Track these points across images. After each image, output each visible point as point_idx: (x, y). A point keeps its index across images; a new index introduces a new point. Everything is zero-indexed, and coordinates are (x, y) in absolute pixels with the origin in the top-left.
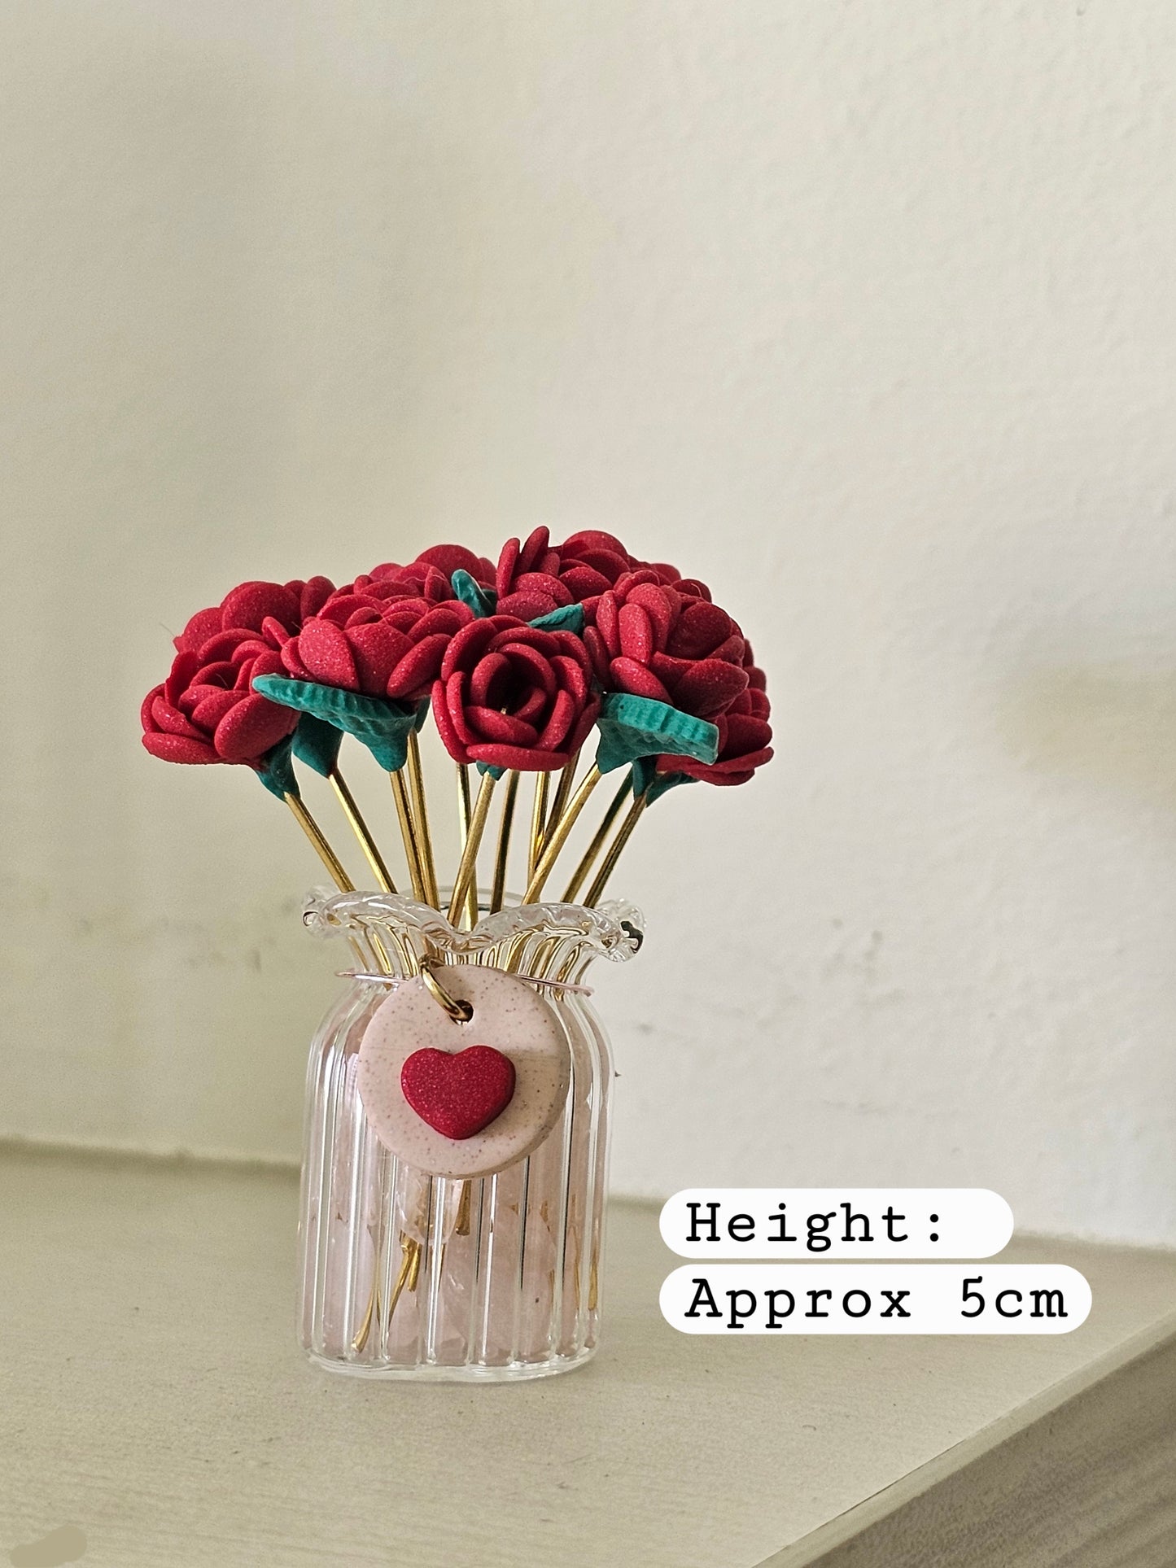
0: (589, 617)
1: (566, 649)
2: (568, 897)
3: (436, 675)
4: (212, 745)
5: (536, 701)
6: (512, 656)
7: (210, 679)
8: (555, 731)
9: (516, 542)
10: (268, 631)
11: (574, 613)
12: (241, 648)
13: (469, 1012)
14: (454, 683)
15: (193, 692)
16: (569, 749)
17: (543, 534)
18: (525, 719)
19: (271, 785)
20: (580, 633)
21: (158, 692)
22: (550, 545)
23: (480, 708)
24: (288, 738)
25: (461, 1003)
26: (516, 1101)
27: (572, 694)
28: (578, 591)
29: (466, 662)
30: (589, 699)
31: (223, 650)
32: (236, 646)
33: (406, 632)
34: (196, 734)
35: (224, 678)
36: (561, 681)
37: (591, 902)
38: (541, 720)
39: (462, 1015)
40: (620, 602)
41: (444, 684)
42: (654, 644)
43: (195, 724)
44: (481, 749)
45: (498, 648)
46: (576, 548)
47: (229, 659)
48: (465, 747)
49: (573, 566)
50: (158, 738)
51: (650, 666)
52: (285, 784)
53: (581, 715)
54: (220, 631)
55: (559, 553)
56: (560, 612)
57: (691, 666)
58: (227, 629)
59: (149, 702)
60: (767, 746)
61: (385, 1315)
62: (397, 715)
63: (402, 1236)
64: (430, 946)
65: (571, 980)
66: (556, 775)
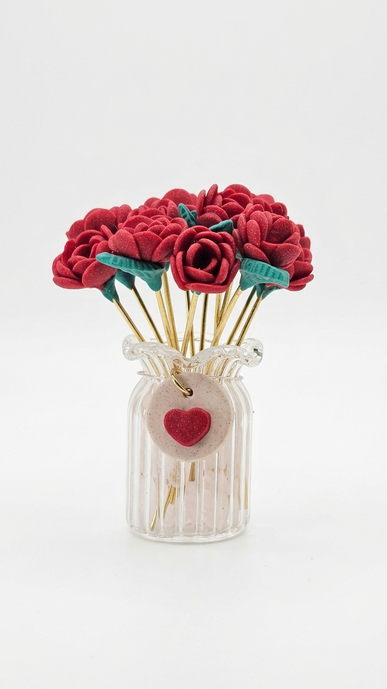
0: (236, 222)
1: (225, 240)
2: (230, 341)
3: (172, 252)
4: (81, 281)
5: (213, 263)
6: (202, 244)
7: (80, 253)
8: (221, 276)
9: (204, 192)
10: (103, 231)
11: (228, 223)
12: (94, 237)
13: (192, 393)
14: (179, 255)
15: (74, 257)
16: (227, 283)
17: (215, 188)
18: (208, 271)
19: (108, 296)
20: (231, 232)
21: (59, 259)
22: (218, 192)
23: (190, 267)
24: (113, 277)
25: (188, 389)
26: (211, 430)
27: (228, 259)
28: (231, 212)
29: (184, 247)
30: (235, 261)
31: (85, 239)
32: (91, 237)
33: (158, 235)
34: (74, 277)
35: (86, 252)
36: (224, 253)
37: (239, 343)
38: (215, 271)
39: (189, 394)
40: (248, 218)
41: (175, 256)
42: (262, 237)
43: (75, 273)
44: (191, 285)
45: (197, 241)
46: (229, 192)
47: (88, 243)
48: (184, 283)
49: (228, 201)
50: (60, 278)
51: (261, 247)
52: (113, 295)
53: (232, 268)
54: (84, 231)
55: (222, 196)
56: (222, 223)
57: (277, 246)
58: (87, 230)
59: (55, 262)
60: (311, 274)
61: (162, 515)
62: (156, 269)
63: (168, 482)
64: (175, 366)
65: (233, 376)
66: (223, 294)
